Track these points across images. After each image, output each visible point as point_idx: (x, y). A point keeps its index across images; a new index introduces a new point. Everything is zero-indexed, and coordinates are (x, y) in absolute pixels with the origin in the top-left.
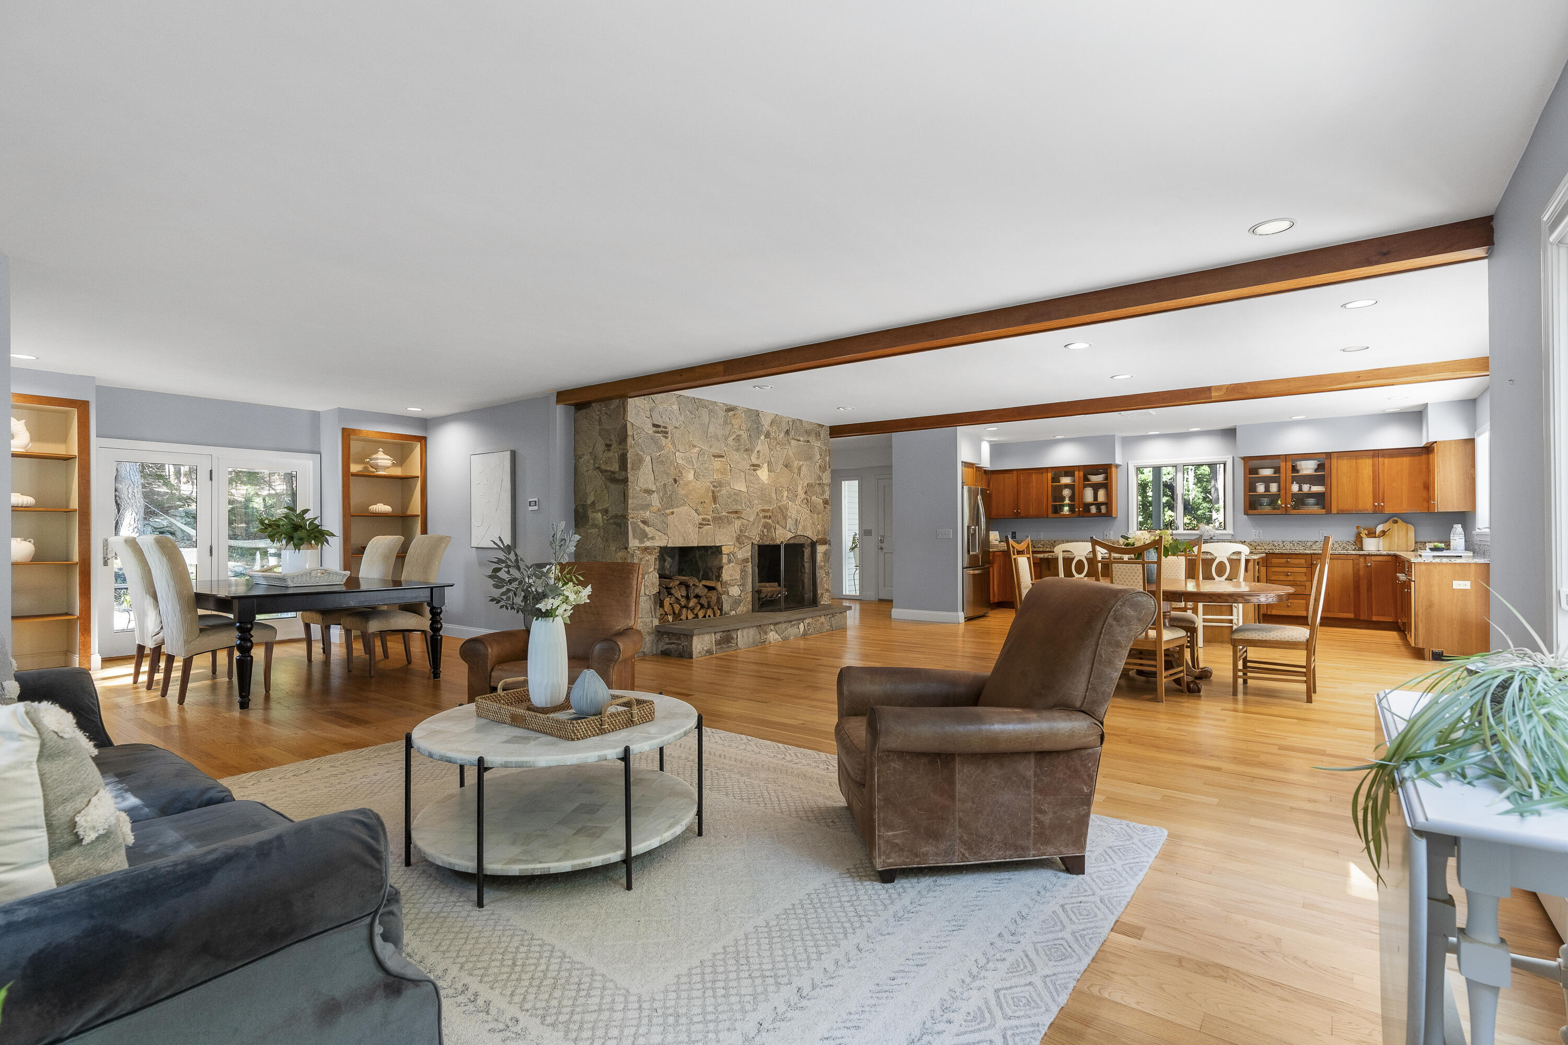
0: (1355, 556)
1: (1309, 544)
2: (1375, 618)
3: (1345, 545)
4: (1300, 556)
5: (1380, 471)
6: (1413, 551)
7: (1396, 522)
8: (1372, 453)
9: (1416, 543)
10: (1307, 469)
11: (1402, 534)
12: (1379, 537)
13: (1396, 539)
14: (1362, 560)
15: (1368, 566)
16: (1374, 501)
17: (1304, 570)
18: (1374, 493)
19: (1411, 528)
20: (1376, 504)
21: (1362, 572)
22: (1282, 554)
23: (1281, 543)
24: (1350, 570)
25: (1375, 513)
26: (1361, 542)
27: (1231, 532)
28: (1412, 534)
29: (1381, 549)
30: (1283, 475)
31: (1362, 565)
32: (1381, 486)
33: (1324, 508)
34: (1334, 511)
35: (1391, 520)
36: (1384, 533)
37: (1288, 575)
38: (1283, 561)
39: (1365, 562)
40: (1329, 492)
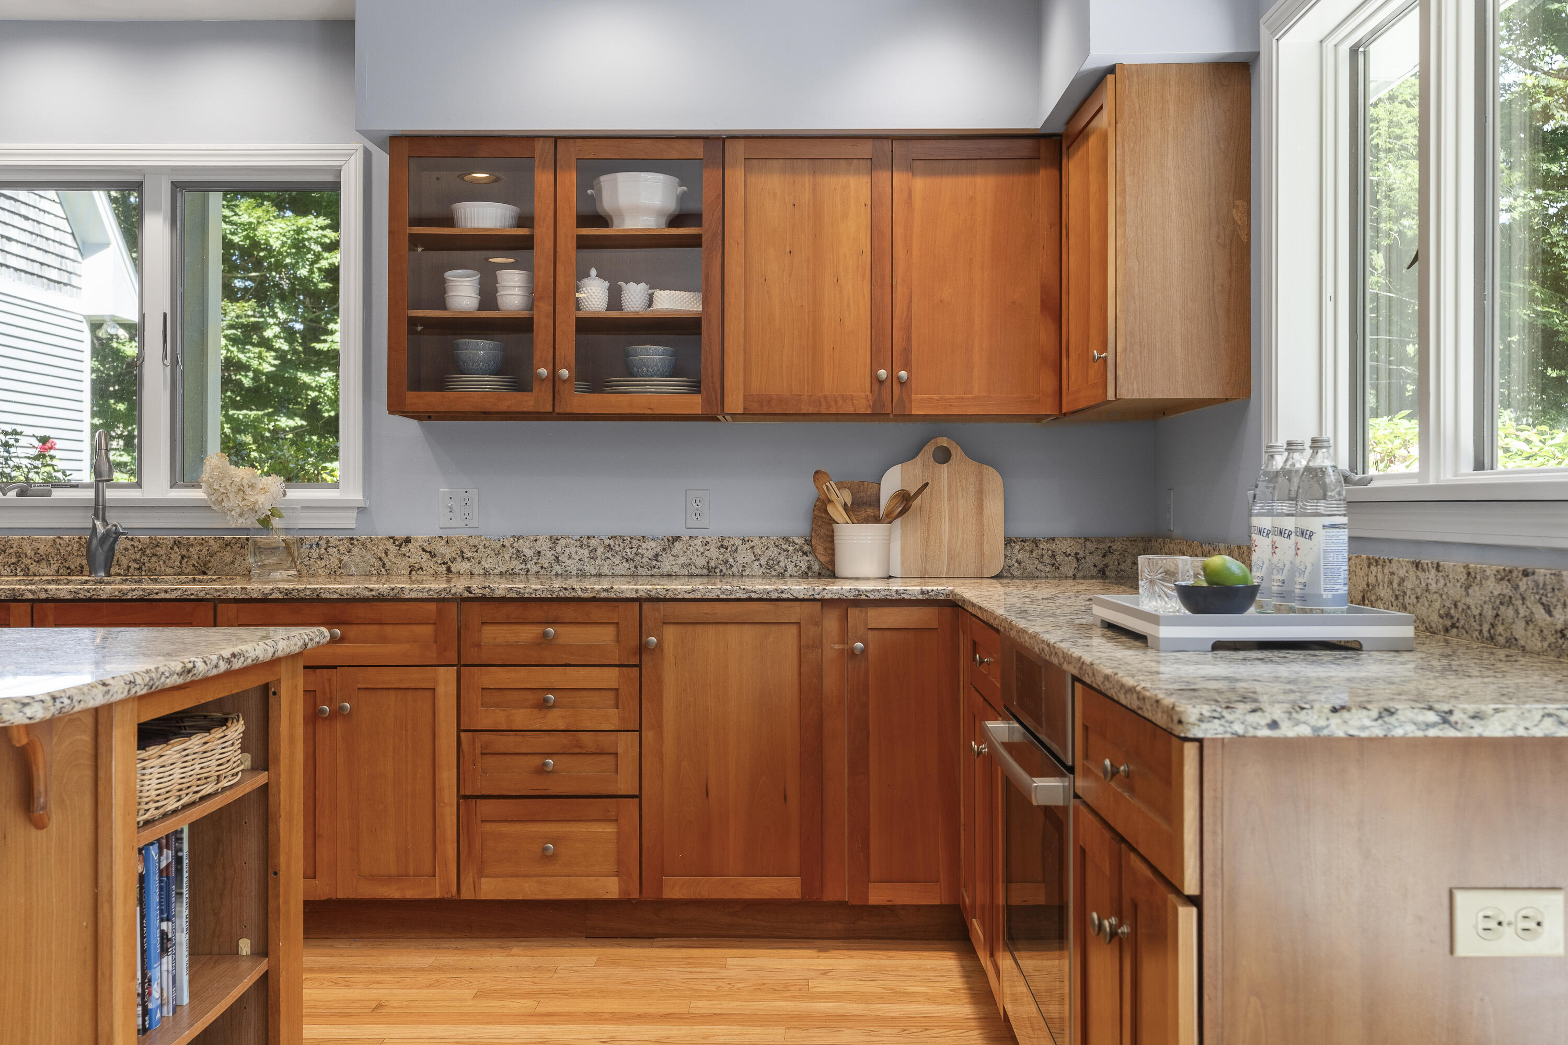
0: (807, 608)
1: (649, 549)
2: (878, 895)
3: (773, 552)
4: (597, 613)
5: (899, 231)
6: (998, 577)
7: (943, 456)
8: (866, 149)
9: (1008, 542)
10: (638, 210)
11: (965, 505)
12: (890, 518)
13: (946, 526)
14: (831, 623)
15: (852, 654)
16: (875, 362)
17: (610, 677)
18: (875, 327)
19: (993, 479)
20: (883, 373)
21: (831, 682)
22: (522, 601)
23: (543, 545)
24: (788, 670)
25: (876, 416)
26: (830, 539)
27: (353, 493)
28: (995, 507)
29: (896, 571)
30: (543, 233)
31: (832, 648)
32: (898, 296)
33: (696, 388)
34: (735, 402)
35: (929, 450)
36: (905, 500)
37: (543, 705)
38: (528, 633)
39: (844, 636)
40: (716, 322)
